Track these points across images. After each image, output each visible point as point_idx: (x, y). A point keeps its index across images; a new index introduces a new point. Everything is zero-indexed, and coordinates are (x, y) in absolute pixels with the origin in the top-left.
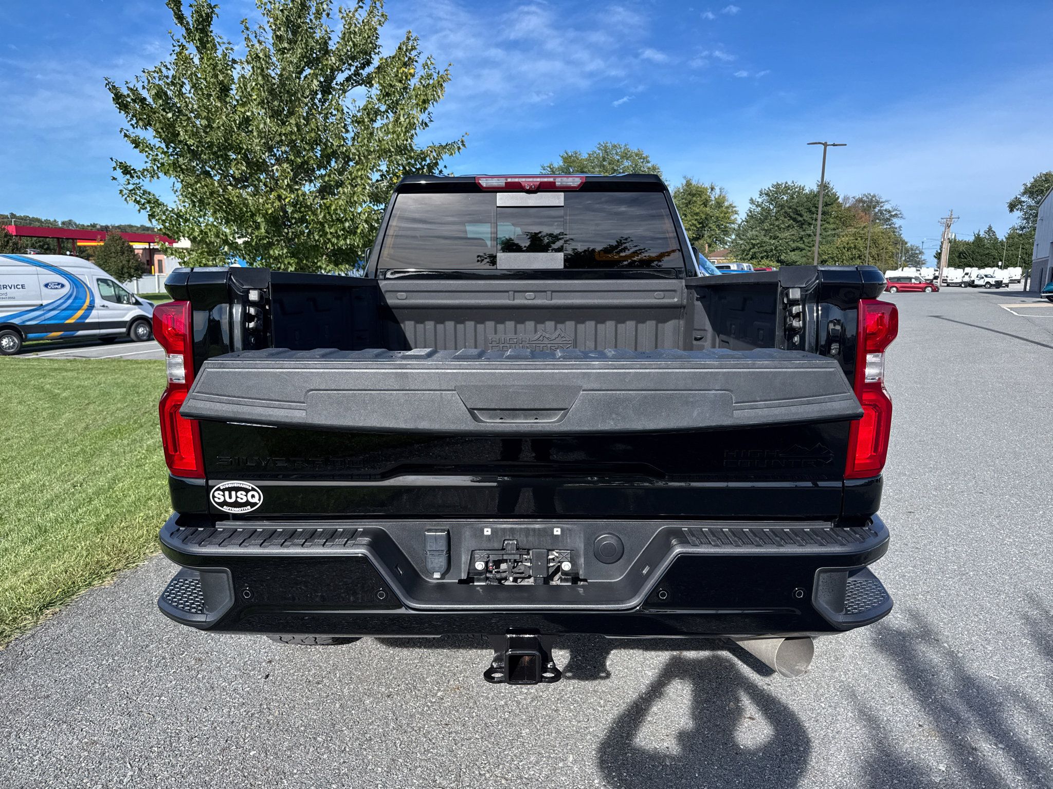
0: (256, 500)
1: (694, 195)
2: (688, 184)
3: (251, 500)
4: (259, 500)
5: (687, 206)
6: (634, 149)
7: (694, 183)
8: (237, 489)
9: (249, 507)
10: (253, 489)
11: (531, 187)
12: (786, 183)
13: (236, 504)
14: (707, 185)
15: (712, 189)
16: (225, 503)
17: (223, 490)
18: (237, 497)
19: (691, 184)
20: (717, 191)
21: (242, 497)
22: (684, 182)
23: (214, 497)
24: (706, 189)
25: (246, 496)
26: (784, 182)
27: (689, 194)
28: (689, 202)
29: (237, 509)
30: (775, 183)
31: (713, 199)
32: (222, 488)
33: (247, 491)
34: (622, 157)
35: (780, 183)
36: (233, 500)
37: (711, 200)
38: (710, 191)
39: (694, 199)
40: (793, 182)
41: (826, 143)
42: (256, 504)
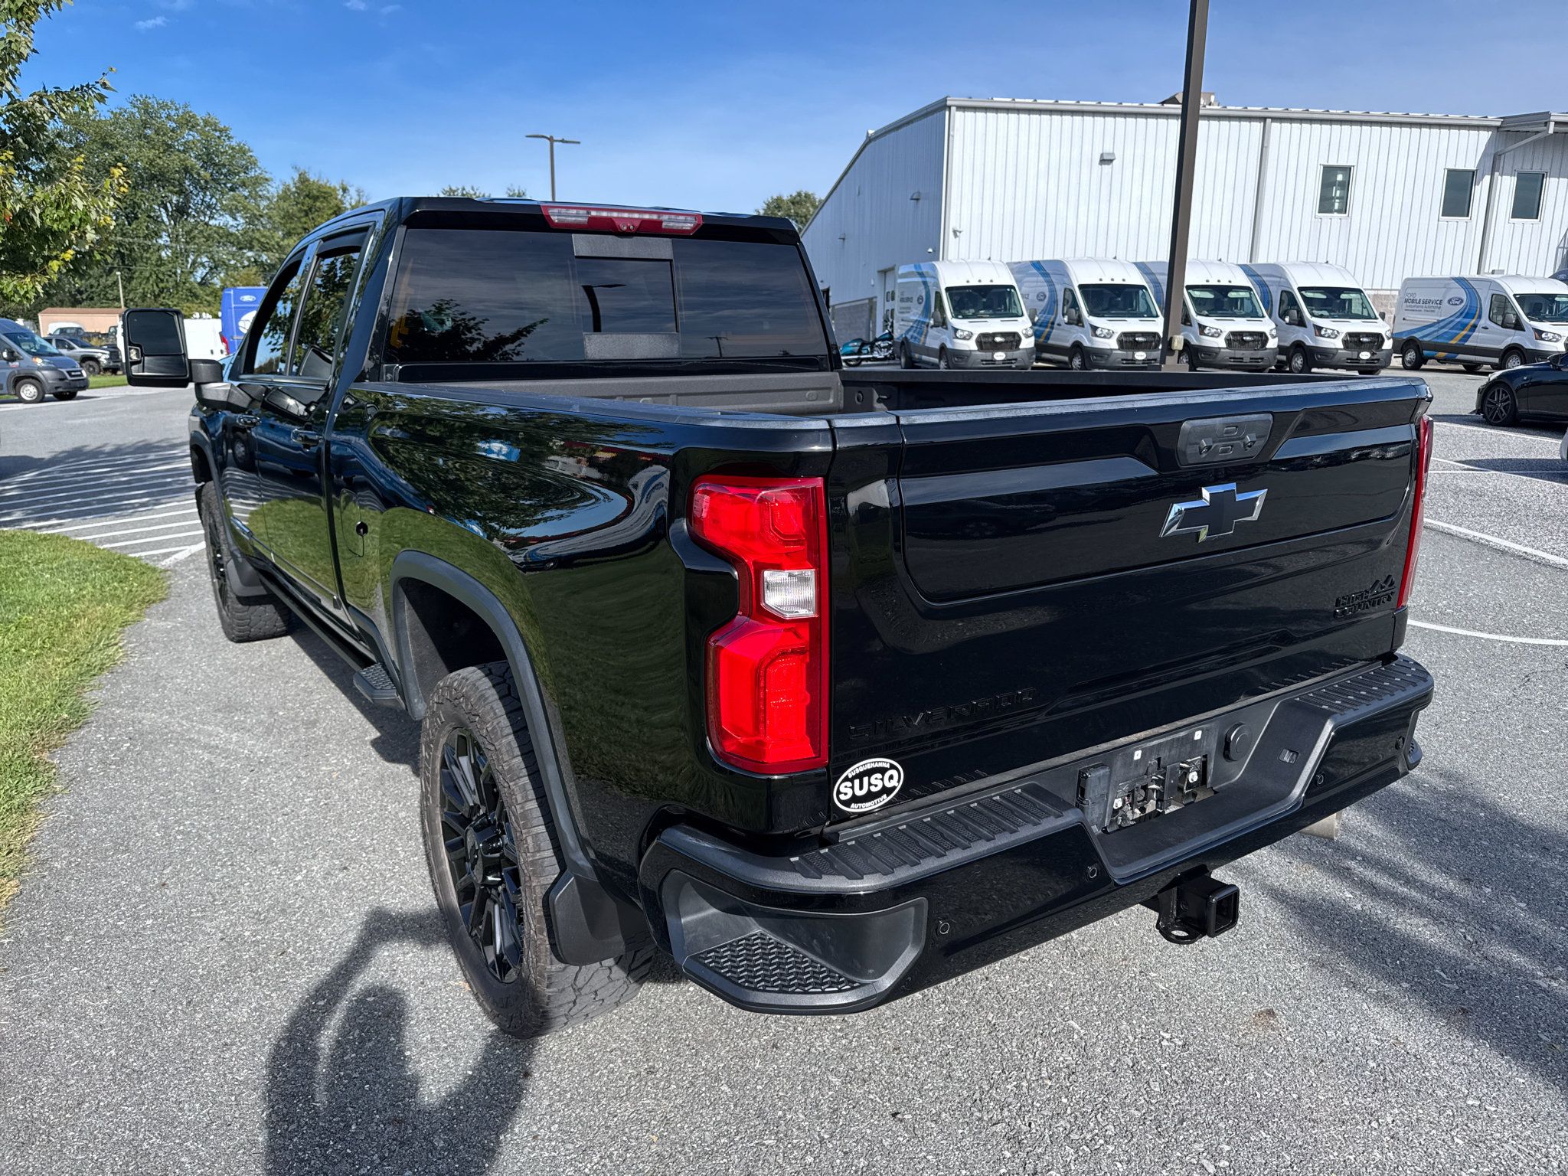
0: (894, 783)
1: (316, 198)
2: (303, 180)
3: (888, 785)
4: (899, 782)
5: (307, 215)
6: (200, 114)
7: (312, 178)
8: (869, 773)
9: (885, 796)
10: (892, 767)
11: (628, 228)
12: (464, 189)
13: (870, 796)
14: (335, 183)
15: (345, 190)
16: (855, 799)
17: (852, 780)
18: (870, 784)
19: (308, 180)
20: (352, 191)
21: (877, 782)
22: (296, 177)
23: (839, 792)
24: (335, 190)
25: (882, 779)
26: (460, 187)
27: (308, 196)
28: (310, 209)
29: (869, 804)
30: (447, 189)
31: (349, 207)
32: (850, 776)
33: (883, 771)
34: (180, 126)
35: (454, 188)
36: (864, 791)
37: (346, 209)
38: (341, 192)
39: (318, 204)
40: (473, 189)
41: (552, 137)
42: (894, 788)
